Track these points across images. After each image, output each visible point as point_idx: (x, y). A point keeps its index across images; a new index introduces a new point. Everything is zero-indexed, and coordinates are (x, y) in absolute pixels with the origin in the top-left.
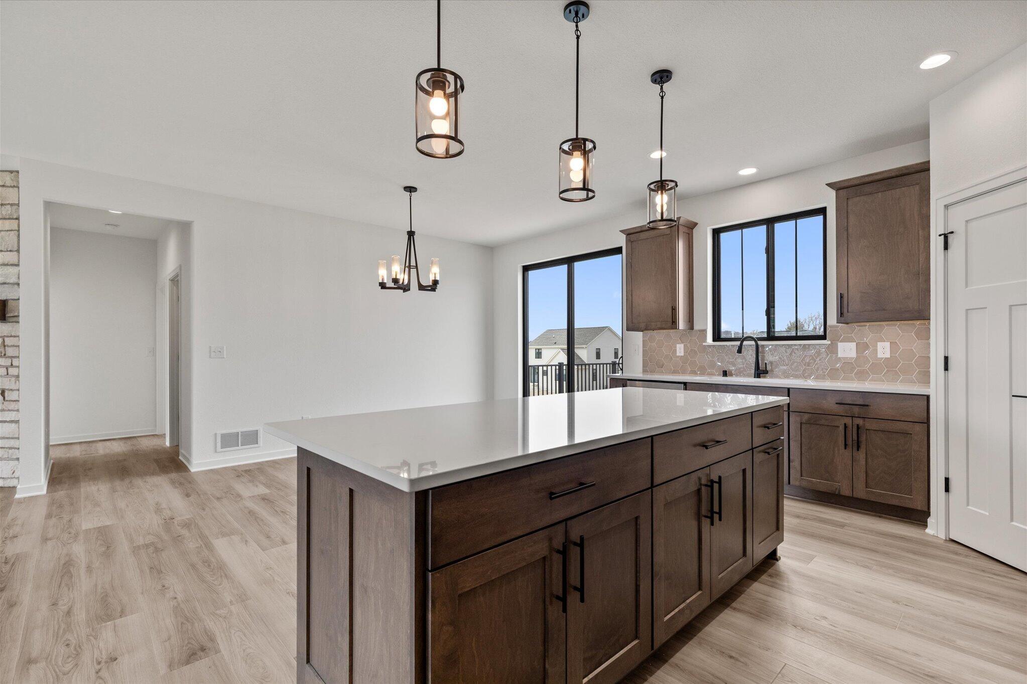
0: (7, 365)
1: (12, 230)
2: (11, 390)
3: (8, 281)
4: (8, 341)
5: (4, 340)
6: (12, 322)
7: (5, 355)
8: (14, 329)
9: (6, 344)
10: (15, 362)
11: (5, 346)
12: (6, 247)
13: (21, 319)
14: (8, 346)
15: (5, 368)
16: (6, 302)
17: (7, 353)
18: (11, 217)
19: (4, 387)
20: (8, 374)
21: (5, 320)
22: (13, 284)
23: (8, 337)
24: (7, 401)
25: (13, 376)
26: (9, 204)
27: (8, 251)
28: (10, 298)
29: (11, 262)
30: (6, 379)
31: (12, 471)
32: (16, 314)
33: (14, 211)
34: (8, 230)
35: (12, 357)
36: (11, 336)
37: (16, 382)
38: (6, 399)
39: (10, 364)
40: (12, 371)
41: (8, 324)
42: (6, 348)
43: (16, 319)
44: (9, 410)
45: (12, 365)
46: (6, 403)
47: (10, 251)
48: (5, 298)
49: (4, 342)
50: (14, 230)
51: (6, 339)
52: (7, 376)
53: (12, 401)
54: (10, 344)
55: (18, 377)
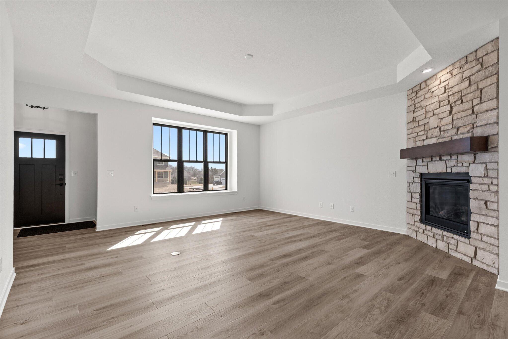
0: (489, 183)
1: (492, 84)
2: (492, 202)
3: (489, 122)
4: (490, 166)
5: (486, 166)
6: (492, 152)
7: (487, 176)
8: (494, 157)
9: (488, 168)
10: (495, 181)
11: (487, 170)
12: (488, 97)
13: (500, 149)
14: (489, 169)
15: (487, 186)
16: (488, 138)
17: (488, 175)
18: (492, 74)
19: (487, 199)
20: (489, 190)
21: (487, 151)
22: (493, 123)
23: (489, 162)
24: (489, 209)
25: (493, 192)
26: (490, 65)
27: (489, 100)
28: (491, 134)
29: (492, 108)
30: (488, 193)
31: (493, 262)
32: (495, 145)
33: (494, 69)
34: (489, 85)
35: (492, 178)
36: (492, 162)
37: (495, 197)
38: (488, 208)
39: (491, 183)
40: (493, 188)
41: (490, 153)
42: (488, 171)
43: (496, 149)
44: (490, 216)
45: (492, 183)
46: (488, 211)
47: (491, 99)
48: (487, 135)
49: (487, 167)
50: (494, 83)
51: (488, 165)
52: (489, 191)
53: (492, 210)
54: (491, 168)
55: (497, 192)
